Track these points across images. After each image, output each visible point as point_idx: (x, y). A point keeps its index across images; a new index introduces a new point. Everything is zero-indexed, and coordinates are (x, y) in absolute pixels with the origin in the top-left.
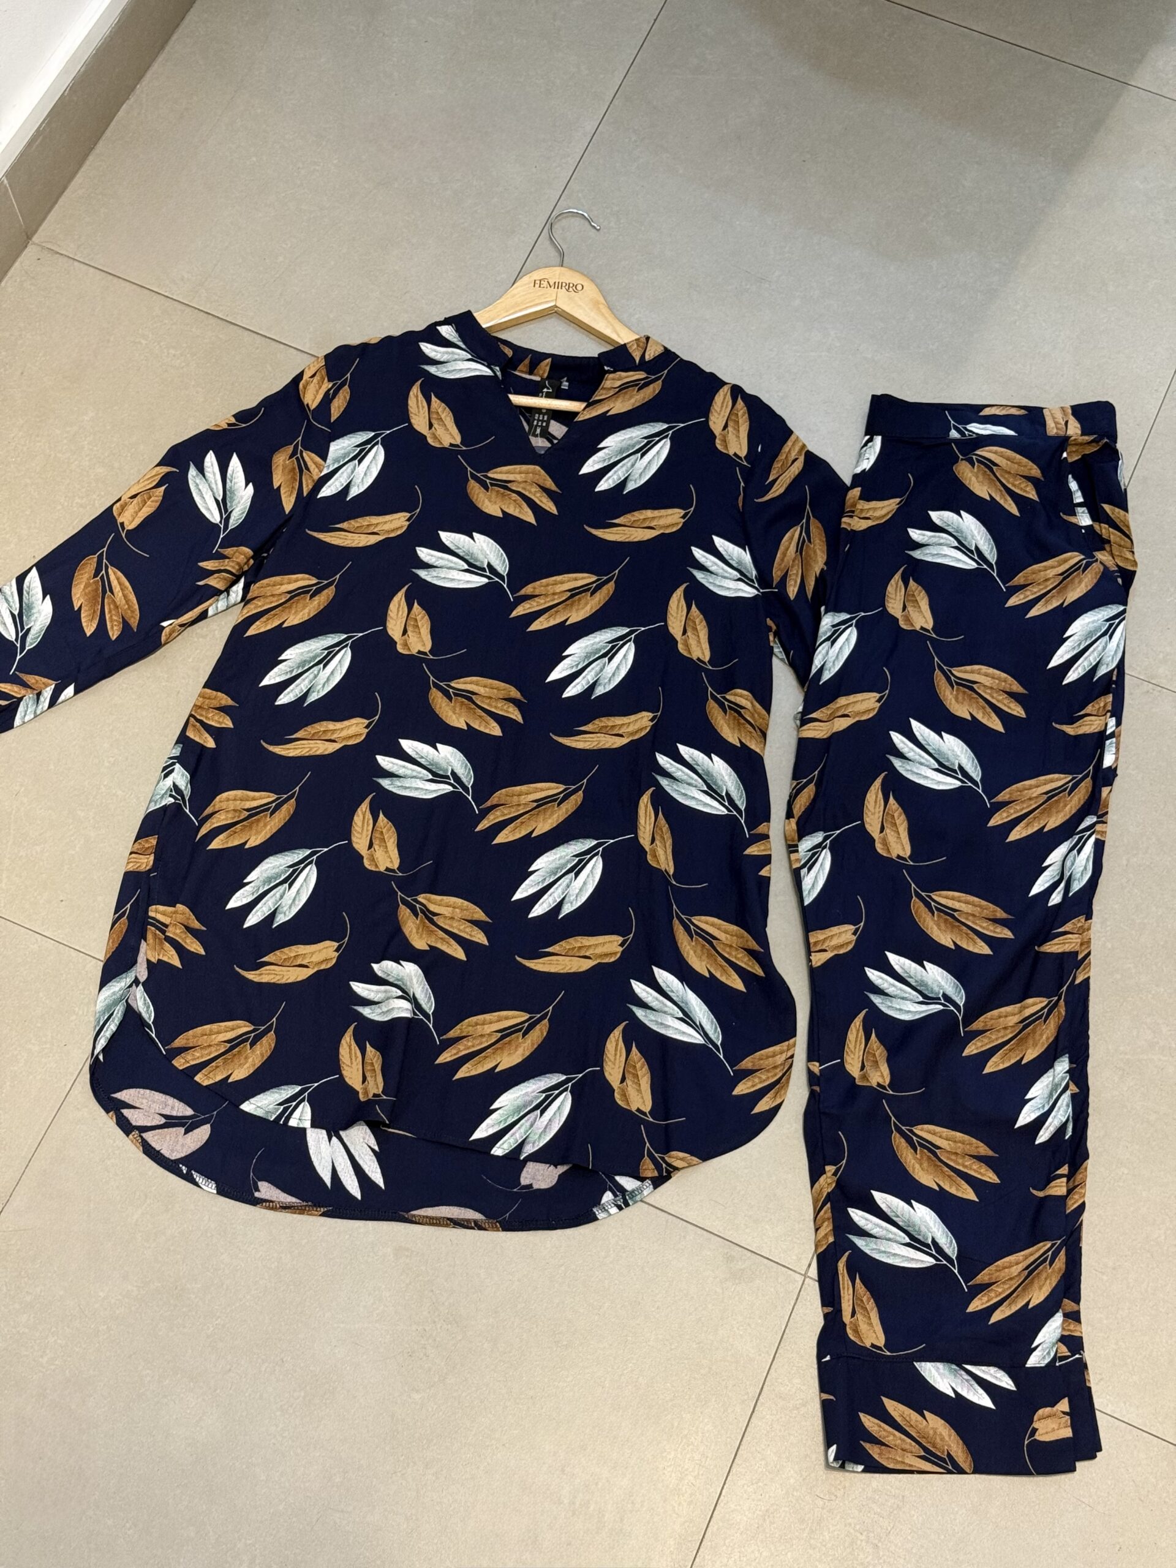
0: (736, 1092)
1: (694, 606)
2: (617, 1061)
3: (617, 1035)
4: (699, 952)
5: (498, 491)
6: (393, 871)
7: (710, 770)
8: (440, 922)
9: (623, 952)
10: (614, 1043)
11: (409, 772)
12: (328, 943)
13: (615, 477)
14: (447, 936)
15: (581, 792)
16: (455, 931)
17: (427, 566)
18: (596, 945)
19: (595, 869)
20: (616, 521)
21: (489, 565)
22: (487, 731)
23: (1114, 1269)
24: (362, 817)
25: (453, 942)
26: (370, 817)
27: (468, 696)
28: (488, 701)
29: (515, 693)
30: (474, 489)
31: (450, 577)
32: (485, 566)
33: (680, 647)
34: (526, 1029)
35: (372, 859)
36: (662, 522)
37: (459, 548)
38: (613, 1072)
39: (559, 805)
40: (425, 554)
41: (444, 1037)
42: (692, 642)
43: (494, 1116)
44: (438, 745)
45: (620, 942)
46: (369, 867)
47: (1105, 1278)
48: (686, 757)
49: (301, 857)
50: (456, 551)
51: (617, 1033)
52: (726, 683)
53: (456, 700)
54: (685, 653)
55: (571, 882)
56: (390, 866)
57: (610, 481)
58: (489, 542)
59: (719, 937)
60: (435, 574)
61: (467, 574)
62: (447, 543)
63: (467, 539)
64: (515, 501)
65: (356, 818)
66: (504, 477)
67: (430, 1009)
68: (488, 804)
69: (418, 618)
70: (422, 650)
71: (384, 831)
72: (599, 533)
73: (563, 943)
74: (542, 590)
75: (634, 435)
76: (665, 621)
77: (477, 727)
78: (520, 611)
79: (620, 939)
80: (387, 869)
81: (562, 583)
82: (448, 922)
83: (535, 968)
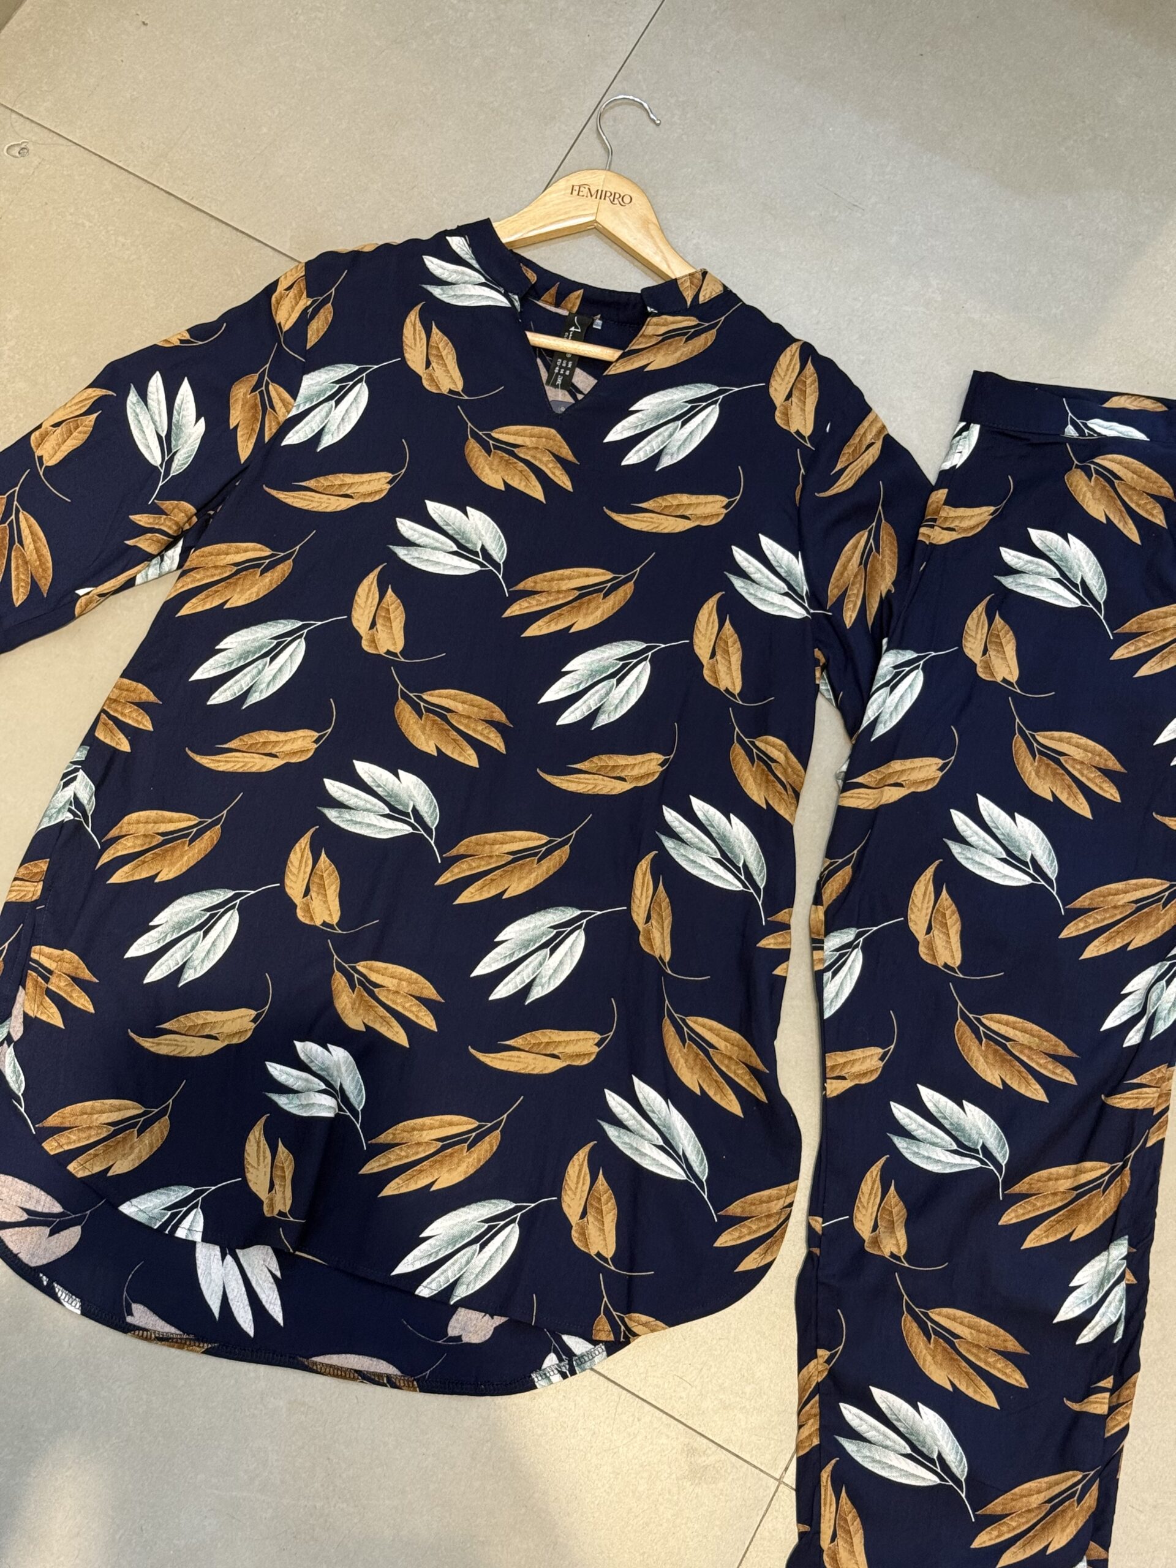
0: (718, 1243)
1: (728, 621)
2: (579, 1190)
3: (581, 1158)
4: (691, 1060)
5: (502, 457)
6: (331, 926)
7: (728, 834)
8: (382, 995)
9: (599, 1054)
10: (577, 1168)
11: (361, 803)
12: (243, 1011)
13: (648, 448)
14: (388, 1015)
15: (567, 847)
16: (399, 1009)
17: (408, 543)
18: (567, 1043)
19: (575, 945)
20: (643, 505)
21: (483, 548)
22: (461, 759)
23: (1155, 1507)
24: (299, 857)
25: (395, 1023)
26: (310, 855)
27: (442, 714)
28: (466, 721)
29: (500, 716)
30: (473, 450)
31: (435, 559)
32: (478, 550)
33: (706, 673)
34: (472, 1140)
35: (307, 909)
36: (700, 511)
37: (447, 524)
38: (572, 1204)
39: (539, 860)
40: (406, 527)
41: (373, 1141)
42: (722, 668)
43: (424, 1246)
44: (401, 772)
45: (596, 1041)
46: (302, 919)
47: (1142, 1517)
48: (700, 815)
49: (221, 899)
50: (445, 528)
51: (582, 1155)
52: (758, 725)
53: (427, 717)
54: (711, 682)
55: (544, 959)
56: (328, 920)
57: (641, 453)
58: (486, 520)
59: (717, 1045)
60: (416, 554)
61: (456, 558)
62: (435, 516)
63: (459, 514)
64: (521, 471)
65: (292, 855)
66: (511, 439)
67: (359, 1104)
68: (454, 852)
69: (391, 608)
70: (392, 649)
71: (325, 875)
72: (621, 519)
73: (528, 1036)
74: (545, 586)
75: (676, 397)
76: (691, 638)
77: (449, 753)
78: (515, 610)
79: (597, 1037)
80: (325, 924)
81: (570, 578)
82: (391, 996)
83: (490, 1064)
